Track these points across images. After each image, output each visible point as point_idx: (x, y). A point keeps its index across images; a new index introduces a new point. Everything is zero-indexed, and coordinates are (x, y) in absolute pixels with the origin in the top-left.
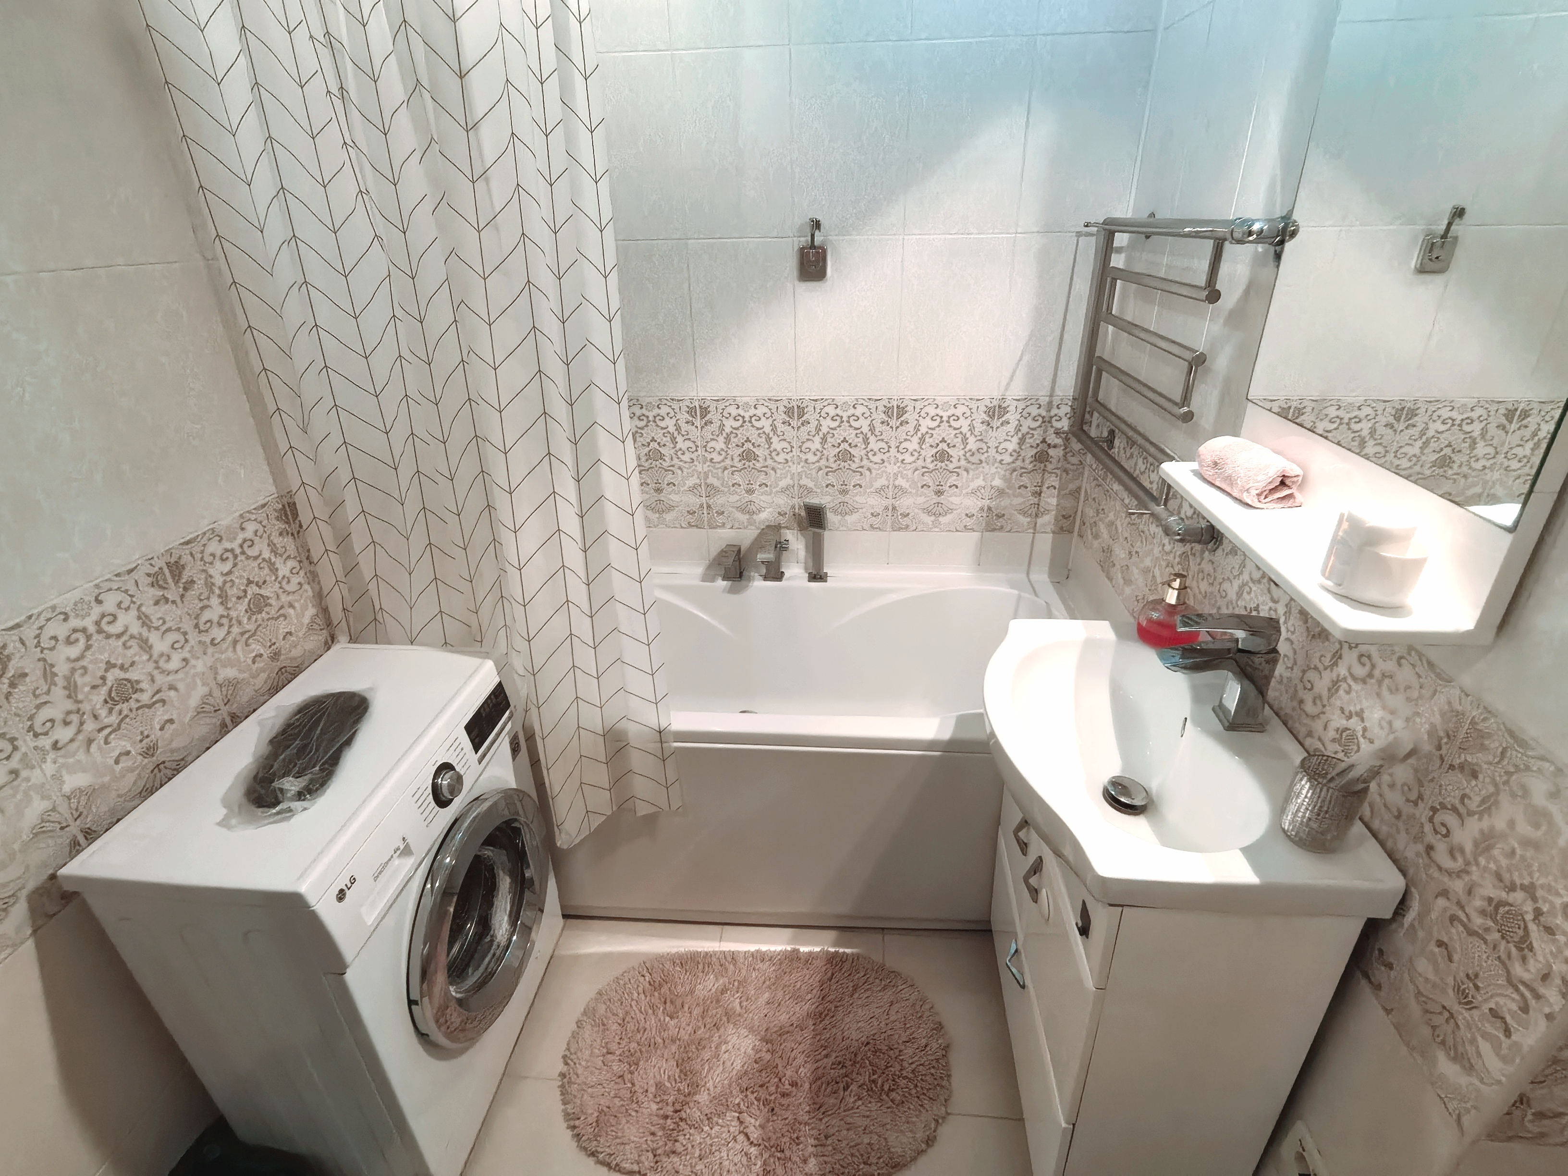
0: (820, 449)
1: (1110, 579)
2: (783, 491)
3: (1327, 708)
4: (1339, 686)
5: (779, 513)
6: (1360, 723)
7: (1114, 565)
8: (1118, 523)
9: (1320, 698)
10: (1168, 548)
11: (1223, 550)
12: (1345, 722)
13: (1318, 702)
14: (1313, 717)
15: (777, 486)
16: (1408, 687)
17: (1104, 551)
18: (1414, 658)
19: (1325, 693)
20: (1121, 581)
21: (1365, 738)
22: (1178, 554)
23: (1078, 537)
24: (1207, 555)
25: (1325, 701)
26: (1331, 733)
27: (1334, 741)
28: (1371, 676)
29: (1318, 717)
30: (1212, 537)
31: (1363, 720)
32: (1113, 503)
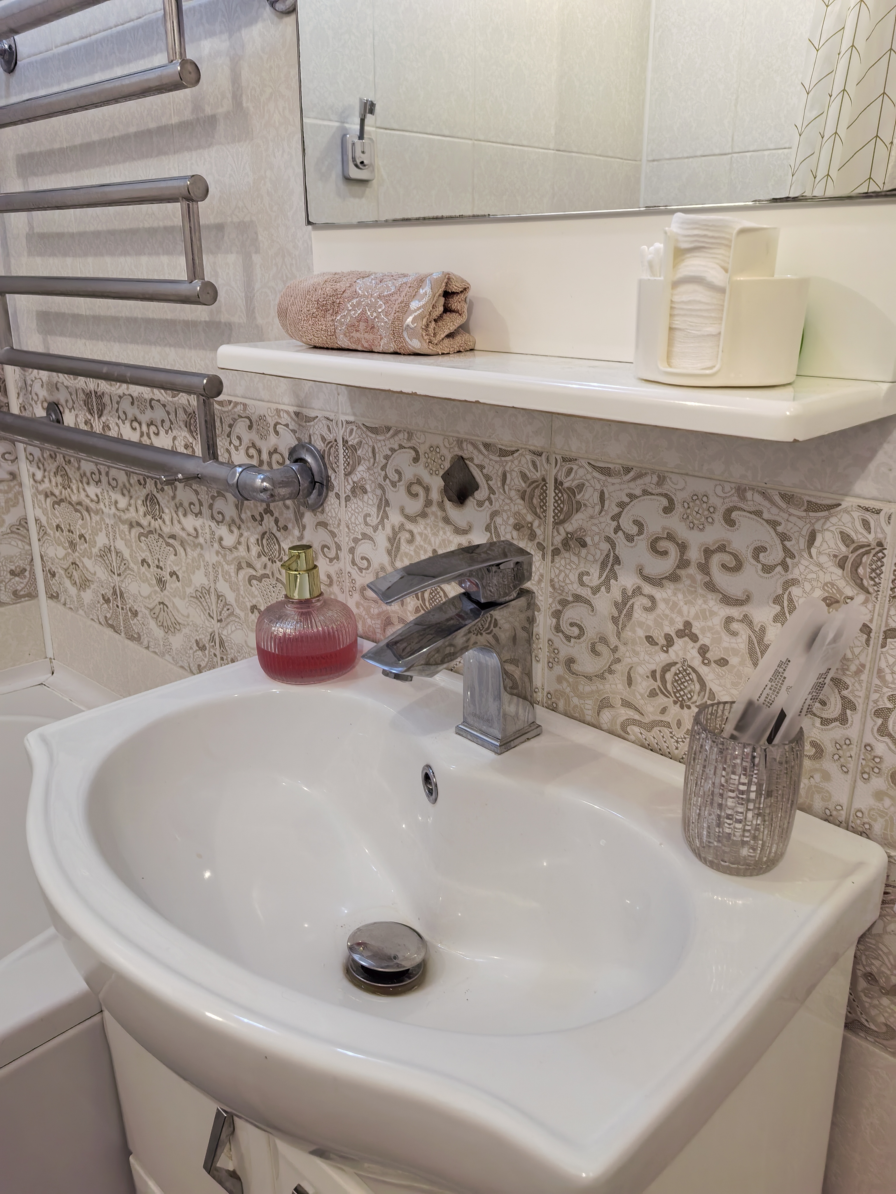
1: (136, 638)
3: (622, 648)
4: (632, 606)
6: (691, 644)
7: (135, 614)
8: (120, 545)
9: (603, 640)
10: (229, 540)
11: (338, 496)
12: (663, 656)
13: (600, 647)
14: (601, 677)
16: (758, 551)
17: (107, 601)
18: (755, 500)
19: (610, 629)
20: (159, 633)
21: (708, 664)
22: (253, 540)
23: (50, 601)
24: (309, 518)
25: (613, 641)
26: (643, 685)
27: (653, 694)
28: (683, 564)
29: (611, 671)
30: (313, 483)
31: (694, 638)
32: (98, 518)
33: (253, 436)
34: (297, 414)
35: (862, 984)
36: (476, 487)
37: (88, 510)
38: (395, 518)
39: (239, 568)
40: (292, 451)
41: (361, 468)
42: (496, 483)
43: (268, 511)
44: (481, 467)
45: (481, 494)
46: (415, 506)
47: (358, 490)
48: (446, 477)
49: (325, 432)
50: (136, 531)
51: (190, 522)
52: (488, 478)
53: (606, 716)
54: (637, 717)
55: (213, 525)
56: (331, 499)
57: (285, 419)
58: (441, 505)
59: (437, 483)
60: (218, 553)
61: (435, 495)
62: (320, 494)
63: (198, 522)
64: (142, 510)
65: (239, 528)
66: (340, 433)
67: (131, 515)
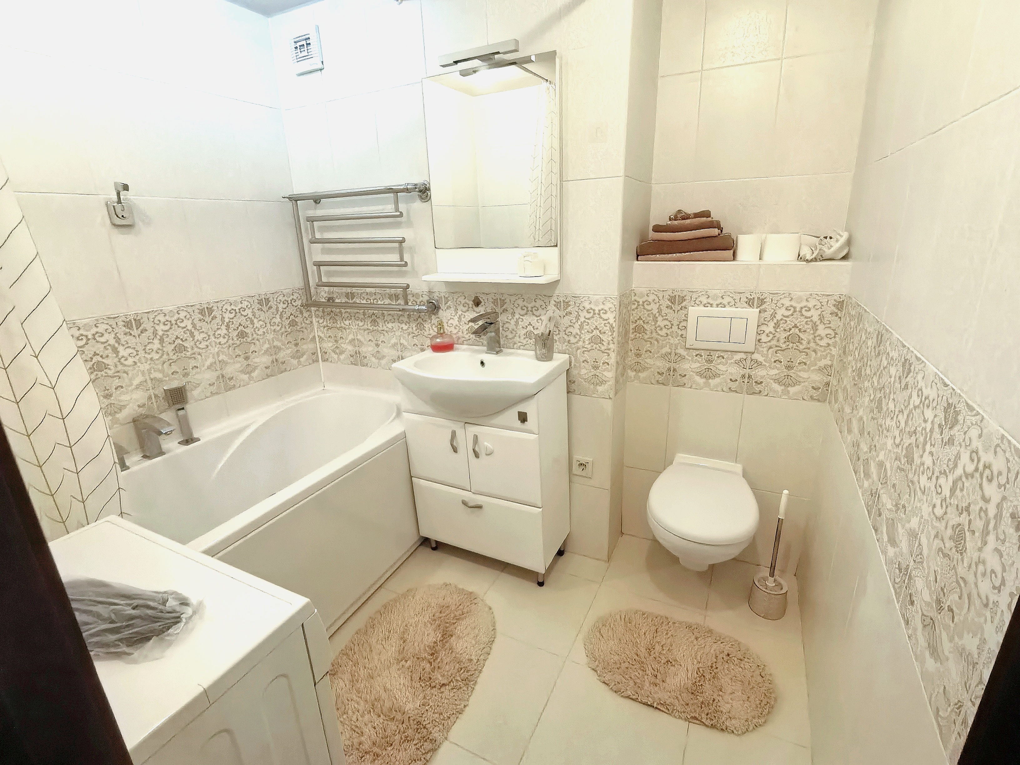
0: (161, 348)
1: (365, 365)
2: (137, 388)
3: (517, 331)
4: (518, 322)
5: (139, 406)
7: (365, 358)
8: (359, 337)
9: (513, 330)
10: (405, 327)
11: (442, 310)
12: (526, 330)
13: (513, 332)
14: (514, 338)
15: (132, 385)
16: (541, 306)
17: (352, 356)
18: (539, 296)
19: (515, 327)
21: (534, 330)
22: (414, 326)
23: (324, 363)
24: (433, 317)
25: (515, 329)
26: (522, 338)
27: (524, 338)
28: (528, 311)
29: (516, 336)
30: (436, 307)
31: (531, 325)
32: (350, 330)
33: (414, 298)
34: (429, 291)
35: (569, 383)
36: (481, 302)
37: (345, 329)
38: (460, 313)
39: (409, 334)
40: (427, 301)
41: (450, 302)
42: (486, 301)
43: (419, 317)
44: (482, 298)
45: (483, 303)
46: (465, 309)
47: (449, 308)
48: (474, 301)
49: (438, 295)
50: (366, 332)
51: (390, 325)
52: (484, 300)
53: (515, 346)
54: (521, 344)
55: (399, 325)
56: (441, 311)
57: (425, 293)
58: (472, 308)
59: (471, 303)
60: (401, 332)
61: (471, 306)
62: (437, 310)
63: (393, 325)
64: (369, 325)
65: (409, 323)
66: (442, 295)
67: (366, 327)
